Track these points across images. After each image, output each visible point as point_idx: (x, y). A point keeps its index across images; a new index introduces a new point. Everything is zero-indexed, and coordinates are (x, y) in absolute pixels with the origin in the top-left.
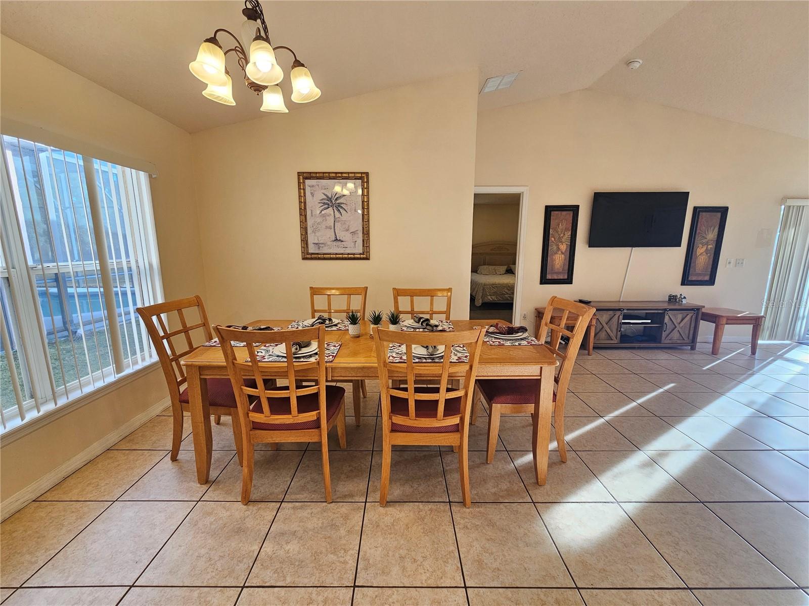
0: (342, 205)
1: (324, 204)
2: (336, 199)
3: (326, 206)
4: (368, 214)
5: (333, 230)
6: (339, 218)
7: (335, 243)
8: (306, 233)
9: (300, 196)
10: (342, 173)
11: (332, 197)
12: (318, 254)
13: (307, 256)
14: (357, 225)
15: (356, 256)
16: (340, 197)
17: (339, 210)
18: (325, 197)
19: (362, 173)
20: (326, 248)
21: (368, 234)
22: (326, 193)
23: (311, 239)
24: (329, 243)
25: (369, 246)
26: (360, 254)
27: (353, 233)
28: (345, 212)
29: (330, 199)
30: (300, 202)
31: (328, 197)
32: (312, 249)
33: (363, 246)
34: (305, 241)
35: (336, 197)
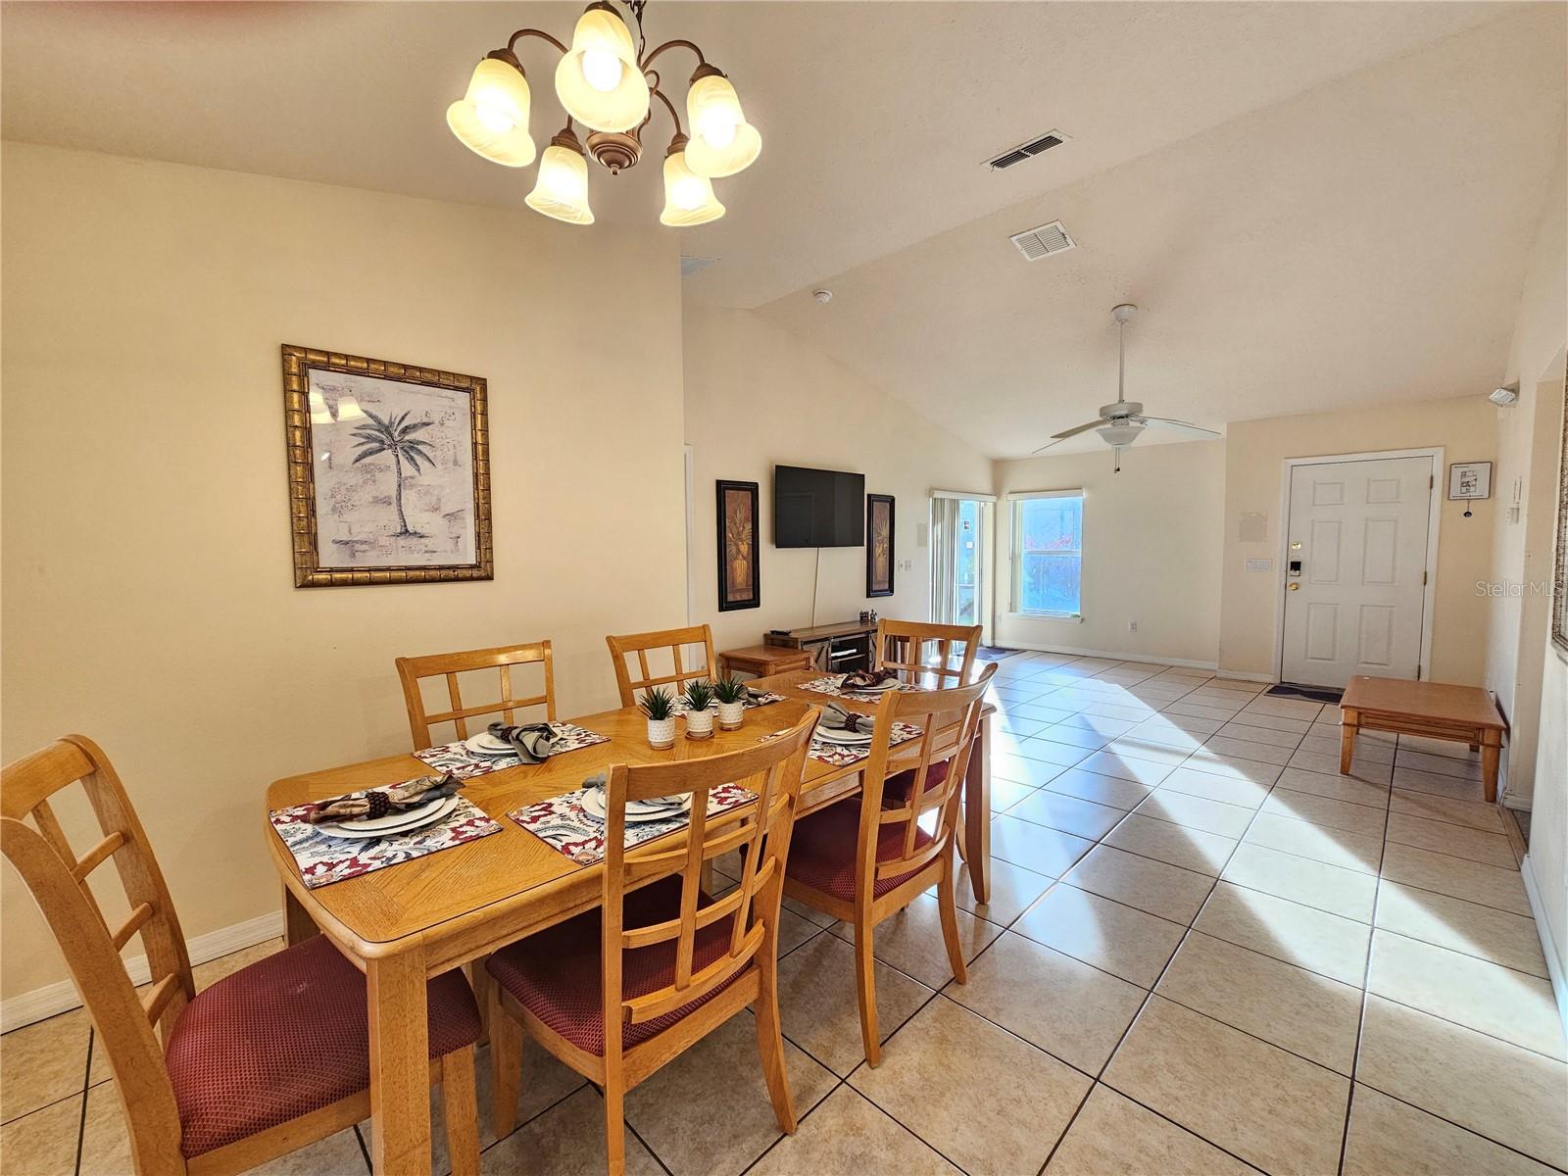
0: (420, 447)
1: (370, 439)
2: (405, 431)
3: (375, 445)
4: (487, 473)
5: (394, 507)
6: (412, 478)
7: (401, 541)
8: (312, 512)
9: (288, 412)
10: (420, 369)
11: (391, 423)
12: (351, 570)
13: (309, 576)
14: (462, 496)
15: (459, 572)
16: (414, 427)
17: (412, 458)
18: (371, 422)
19: (469, 377)
20: (373, 553)
21: (489, 518)
22: (374, 413)
23: (328, 528)
24: (384, 540)
25: (491, 548)
26: (472, 567)
27: (451, 516)
28: (427, 463)
29: (386, 429)
30: (289, 427)
31: (380, 423)
32: (329, 556)
33: (478, 547)
34: (304, 533)
35: (403, 425)
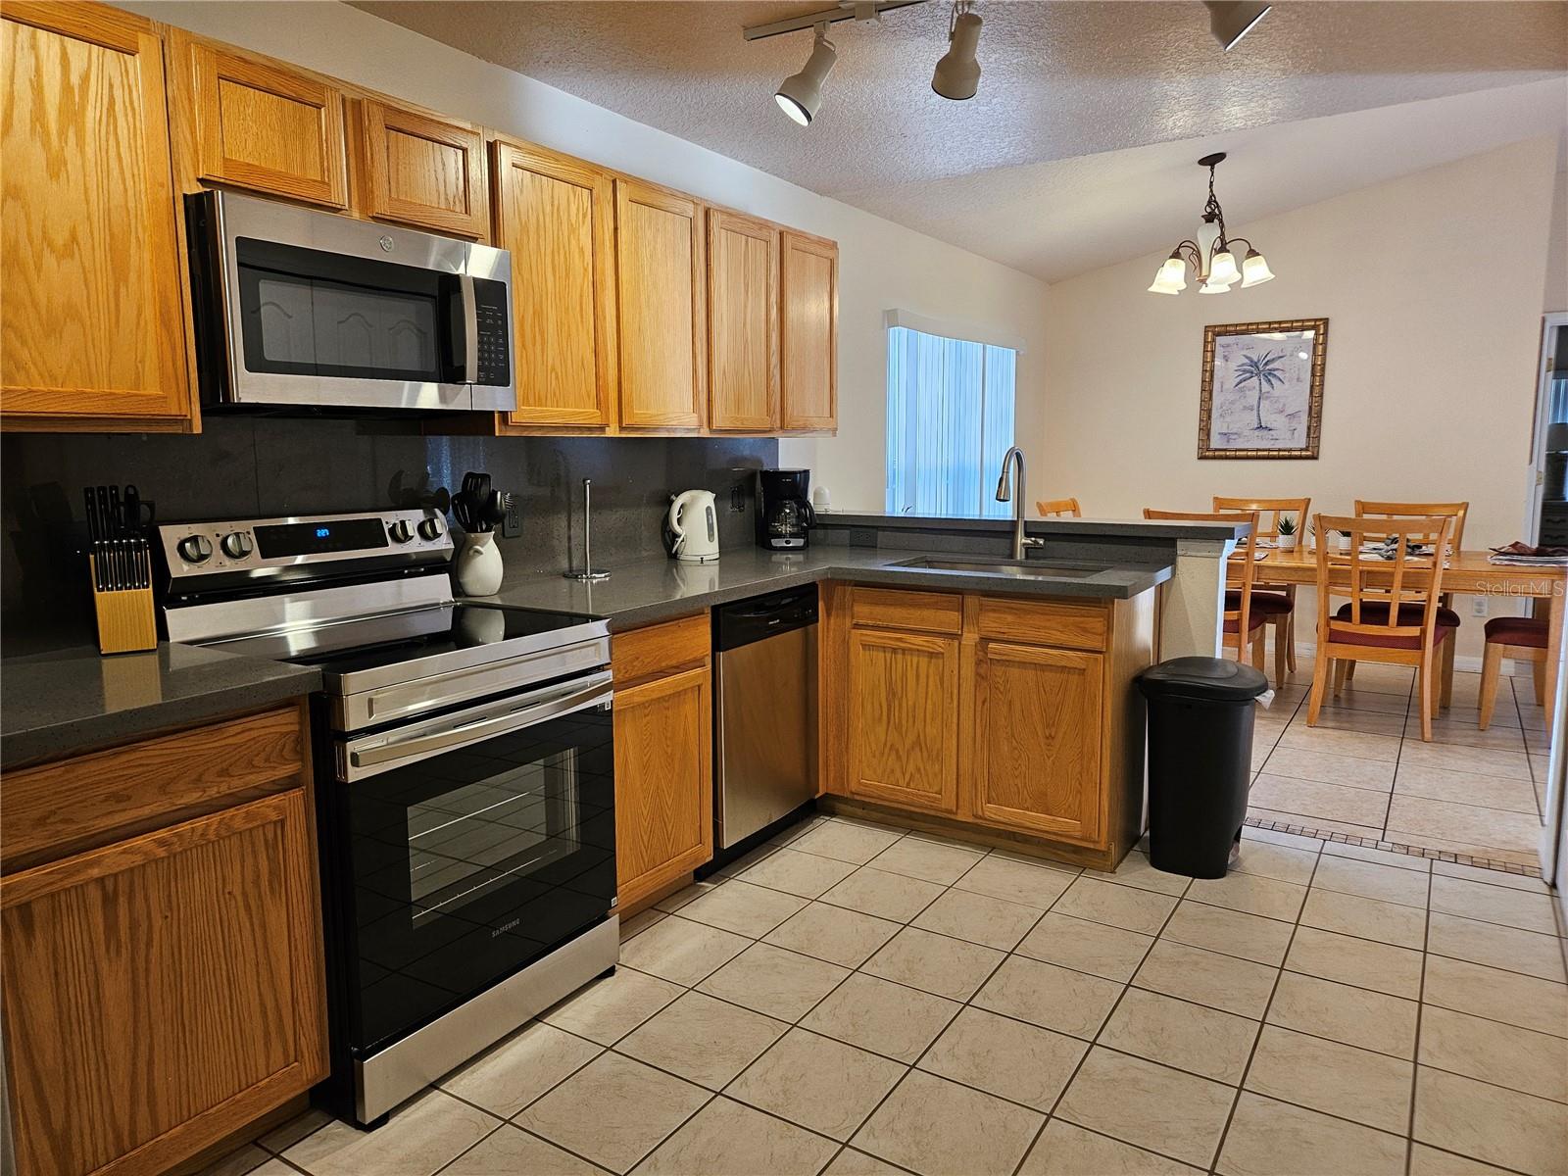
0: (1275, 373)
1: (1245, 371)
2: (1266, 364)
3: (1248, 375)
4: (1322, 384)
5: (1255, 412)
6: (1268, 392)
7: (1257, 433)
8: (1210, 417)
9: (1205, 362)
10: (1280, 323)
11: (1259, 361)
12: (1225, 450)
13: (1206, 453)
14: (1300, 401)
15: (1293, 453)
16: (1273, 360)
17: (1269, 381)
18: (1247, 361)
19: (1316, 320)
20: (1241, 440)
21: (1319, 417)
22: (1249, 355)
23: (1216, 427)
24: (1246, 433)
25: (1319, 437)
26: (1301, 450)
27: (1291, 416)
28: (1280, 383)
29: (1255, 364)
30: (1204, 371)
31: (1252, 361)
32: (1216, 442)
33: (1308, 435)
34: (1205, 430)
35: (1266, 360)
